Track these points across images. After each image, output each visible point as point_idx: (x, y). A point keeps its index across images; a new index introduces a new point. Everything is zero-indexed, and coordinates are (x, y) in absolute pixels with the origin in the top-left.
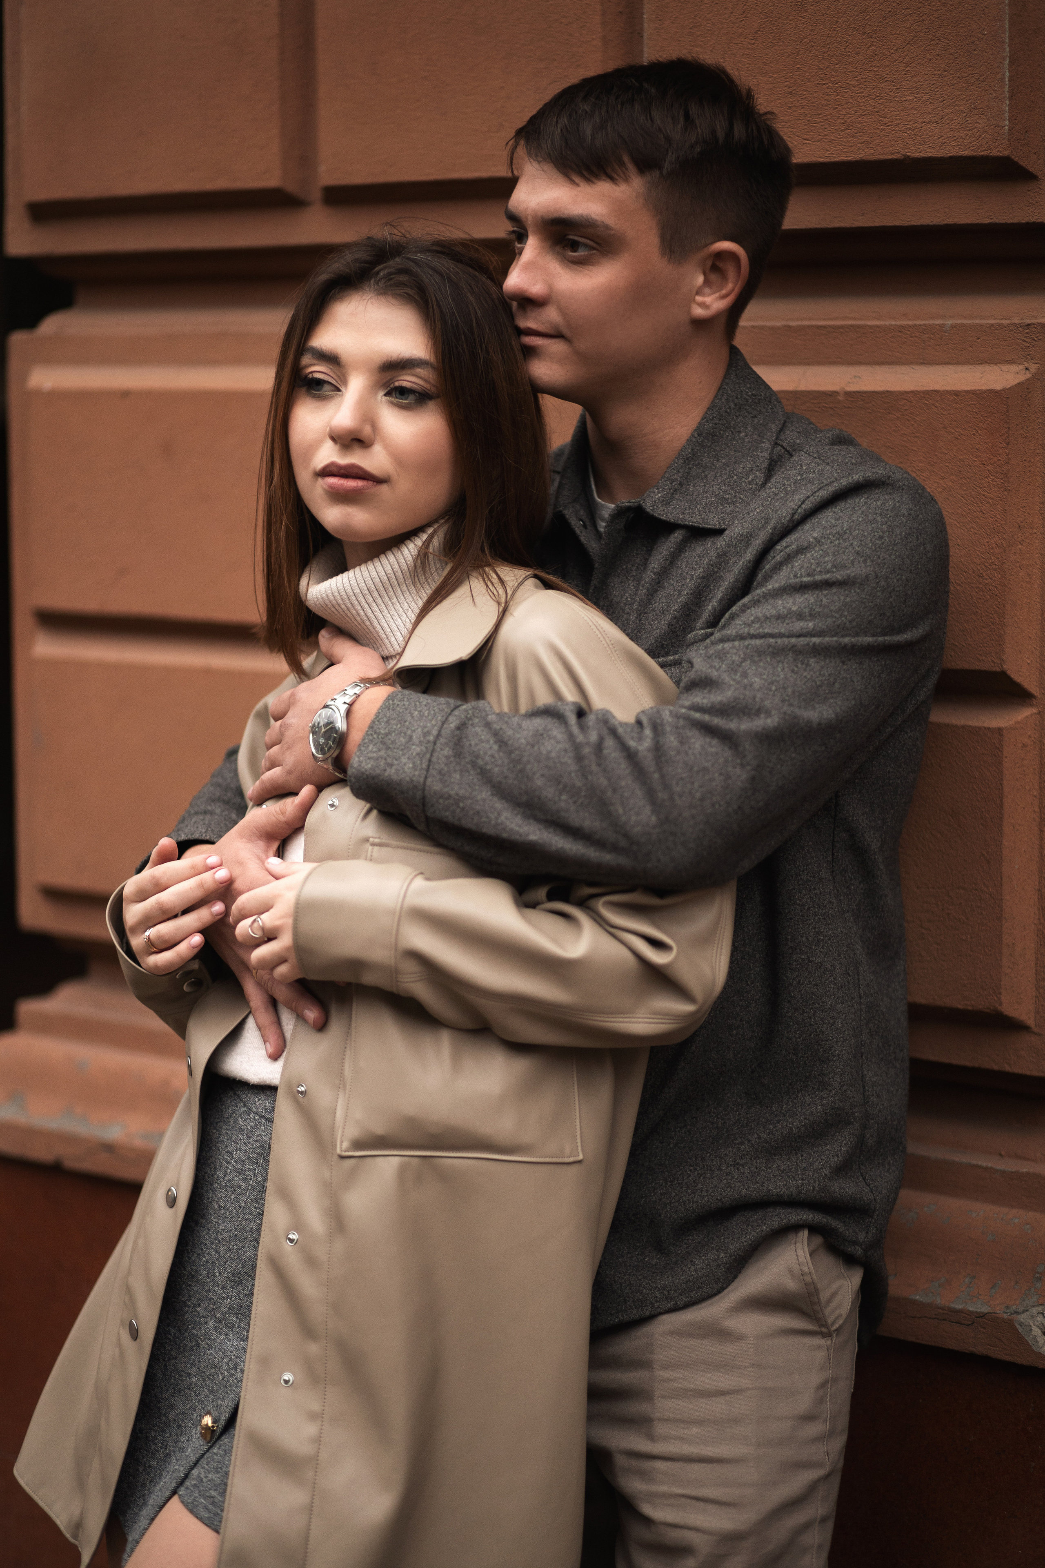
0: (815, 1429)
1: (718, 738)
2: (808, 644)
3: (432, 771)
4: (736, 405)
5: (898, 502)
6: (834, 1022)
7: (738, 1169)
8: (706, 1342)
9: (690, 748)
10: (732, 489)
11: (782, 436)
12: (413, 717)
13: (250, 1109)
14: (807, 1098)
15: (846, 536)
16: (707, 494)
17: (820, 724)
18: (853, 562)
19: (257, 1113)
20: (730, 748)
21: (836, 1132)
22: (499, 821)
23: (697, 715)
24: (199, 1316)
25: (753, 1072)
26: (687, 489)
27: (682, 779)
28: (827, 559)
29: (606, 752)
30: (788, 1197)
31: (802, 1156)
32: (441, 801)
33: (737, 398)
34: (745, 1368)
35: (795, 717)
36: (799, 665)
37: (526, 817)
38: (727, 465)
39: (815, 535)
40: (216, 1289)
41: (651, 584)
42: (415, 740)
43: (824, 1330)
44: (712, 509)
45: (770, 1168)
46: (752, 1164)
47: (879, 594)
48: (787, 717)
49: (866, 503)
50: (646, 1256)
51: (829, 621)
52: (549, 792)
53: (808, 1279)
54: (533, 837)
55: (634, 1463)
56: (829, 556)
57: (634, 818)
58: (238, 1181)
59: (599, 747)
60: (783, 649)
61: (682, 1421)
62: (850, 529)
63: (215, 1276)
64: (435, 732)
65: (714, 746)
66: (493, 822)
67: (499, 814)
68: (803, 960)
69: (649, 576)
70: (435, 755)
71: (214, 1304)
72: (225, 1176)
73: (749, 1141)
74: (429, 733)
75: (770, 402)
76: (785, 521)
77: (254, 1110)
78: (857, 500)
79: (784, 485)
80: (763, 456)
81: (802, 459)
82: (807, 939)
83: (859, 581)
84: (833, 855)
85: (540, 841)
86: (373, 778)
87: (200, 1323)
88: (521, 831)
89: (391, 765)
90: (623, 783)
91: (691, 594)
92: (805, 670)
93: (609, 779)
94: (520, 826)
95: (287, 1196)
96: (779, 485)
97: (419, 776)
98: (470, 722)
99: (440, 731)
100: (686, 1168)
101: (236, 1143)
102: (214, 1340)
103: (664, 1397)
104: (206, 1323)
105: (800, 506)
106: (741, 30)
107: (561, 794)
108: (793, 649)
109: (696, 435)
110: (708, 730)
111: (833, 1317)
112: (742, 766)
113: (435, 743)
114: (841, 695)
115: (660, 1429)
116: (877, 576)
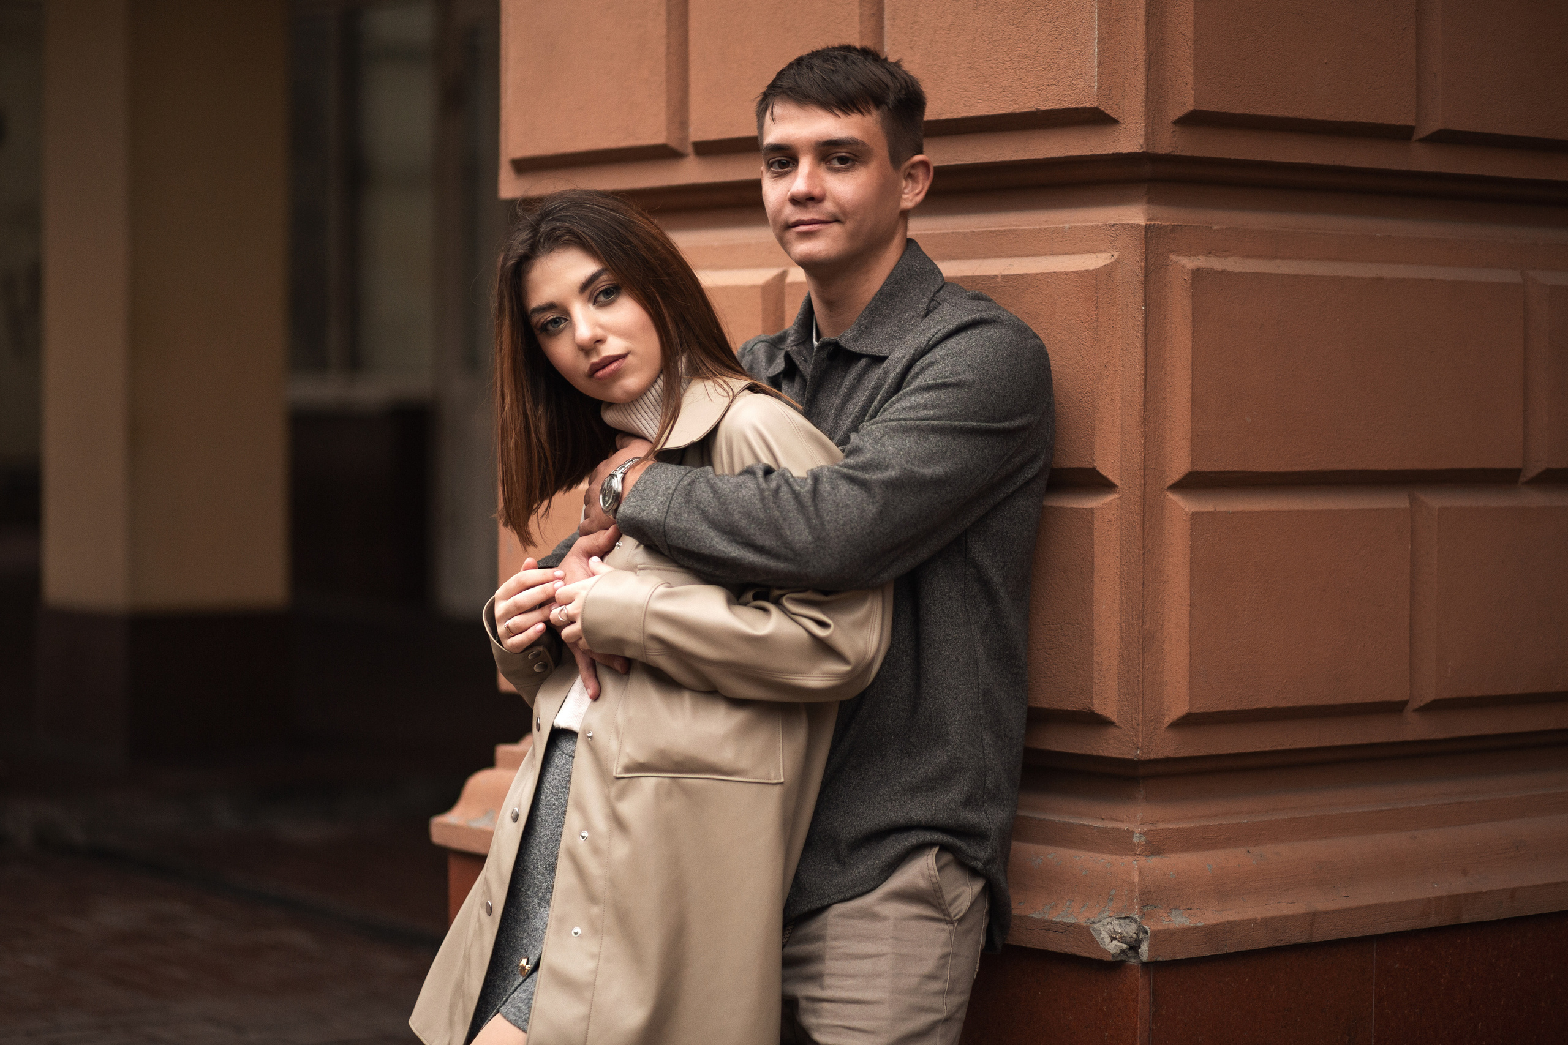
0: (936, 986)
1: (858, 485)
2: (928, 425)
3: (670, 513)
4: (908, 274)
5: (1004, 334)
6: (957, 697)
7: (892, 803)
8: (861, 921)
9: (838, 492)
10: (900, 329)
11: (937, 295)
12: (661, 478)
13: (563, 752)
14: (938, 752)
15: (962, 354)
16: (883, 334)
17: (932, 478)
18: (964, 371)
19: (567, 754)
20: (866, 492)
21: (960, 776)
22: (712, 544)
23: (845, 470)
24: (529, 897)
25: (905, 734)
26: (871, 331)
27: (830, 511)
28: (947, 369)
29: (781, 494)
30: (925, 823)
31: (936, 793)
32: (675, 532)
33: (909, 270)
34: (887, 939)
35: (913, 472)
36: (921, 439)
37: (731, 541)
38: (899, 314)
39: (941, 354)
40: (538, 876)
41: (844, 396)
42: (661, 493)
43: (947, 918)
44: (886, 343)
45: (913, 802)
46: (901, 800)
47: (983, 393)
48: (906, 471)
49: (979, 333)
50: (830, 866)
51: (945, 410)
52: (743, 523)
53: (934, 880)
54: (733, 555)
55: (810, 1005)
56: (948, 367)
57: (797, 538)
58: (553, 801)
59: (777, 491)
60: (910, 428)
61: (843, 975)
62: (965, 350)
63: (538, 868)
64: (673, 488)
65: (855, 490)
66: (708, 545)
67: (712, 540)
68: (936, 653)
69: (843, 390)
70: (673, 502)
71: (538, 887)
72: (546, 798)
73: (899, 783)
74: (670, 488)
75: (933, 273)
76: (923, 345)
77: (566, 752)
78: (974, 332)
79: (930, 324)
80: (923, 307)
81: (946, 307)
82: (939, 638)
83: (967, 384)
84: (965, 584)
85: (738, 557)
86: (632, 519)
87: (529, 902)
88: (726, 550)
89: (643, 510)
90: (791, 515)
91: (867, 400)
92: (926, 443)
93: (781, 512)
94: (725, 548)
95: (581, 808)
96: (926, 325)
97: (661, 516)
98: (698, 480)
99: (676, 487)
100: (859, 804)
101: (553, 775)
102: (538, 912)
103: (832, 959)
104: (533, 901)
105: (934, 336)
106: (941, 25)
107: (751, 524)
108: (918, 428)
109: (878, 294)
110: (852, 480)
111: (956, 911)
112: (873, 503)
113: (673, 495)
114: (951, 460)
115: (828, 981)
116: (981, 382)
